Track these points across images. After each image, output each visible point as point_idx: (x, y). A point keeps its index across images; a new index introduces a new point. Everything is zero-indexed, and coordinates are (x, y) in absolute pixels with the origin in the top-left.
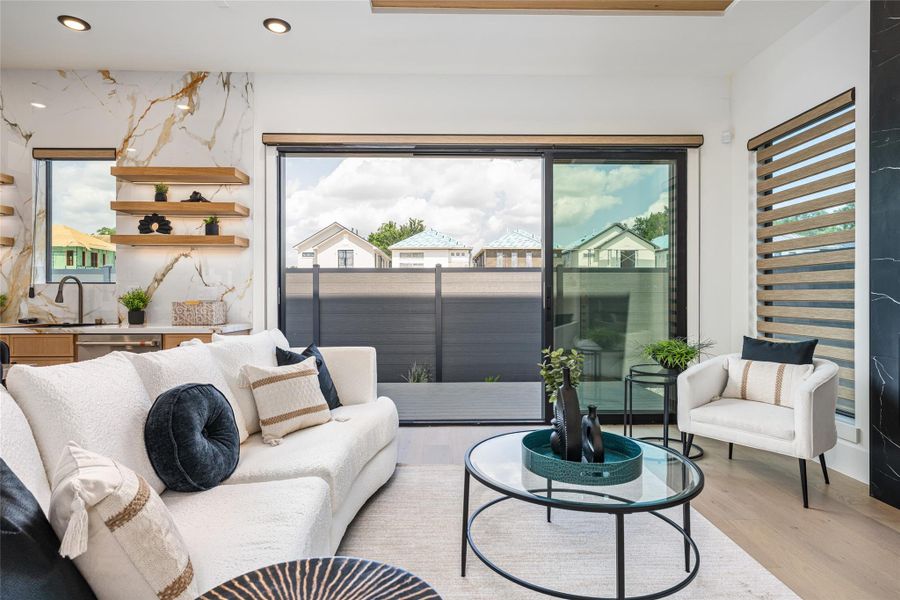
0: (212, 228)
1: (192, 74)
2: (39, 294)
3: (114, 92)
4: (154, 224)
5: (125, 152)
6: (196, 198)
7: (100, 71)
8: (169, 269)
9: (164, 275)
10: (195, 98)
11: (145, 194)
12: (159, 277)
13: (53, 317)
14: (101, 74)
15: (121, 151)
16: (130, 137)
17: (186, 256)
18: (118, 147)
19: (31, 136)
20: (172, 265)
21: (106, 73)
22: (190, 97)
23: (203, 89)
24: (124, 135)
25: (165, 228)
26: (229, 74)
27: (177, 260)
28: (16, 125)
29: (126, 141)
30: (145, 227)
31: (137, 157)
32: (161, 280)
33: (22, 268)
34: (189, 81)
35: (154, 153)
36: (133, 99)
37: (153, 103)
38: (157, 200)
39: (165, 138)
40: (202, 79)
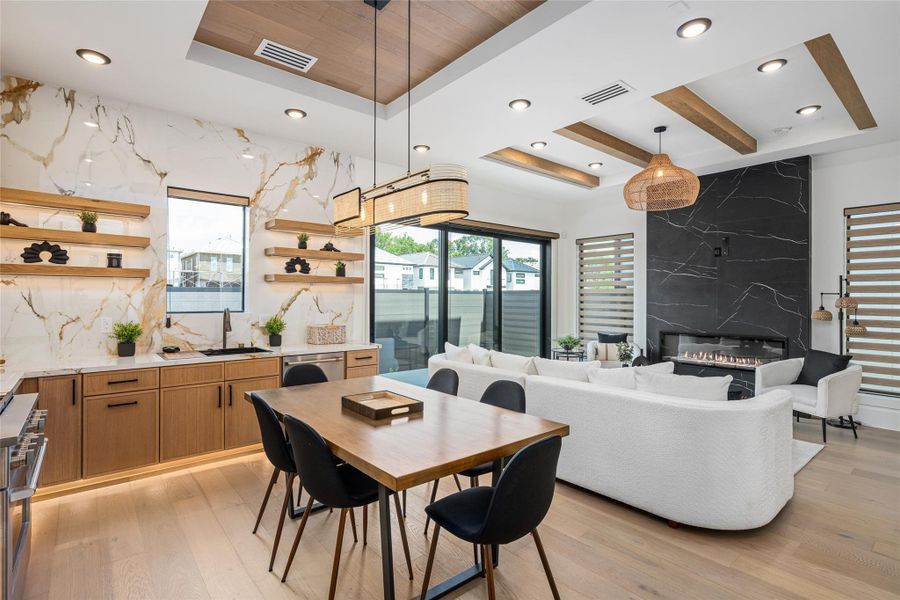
0: (341, 272)
1: (312, 148)
2: (175, 324)
3: (248, 149)
4: (297, 265)
5: (258, 202)
6: (329, 248)
7: (235, 129)
8: (293, 300)
9: (289, 305)
10: (313, 167)
11: (290, 241)
12: (285, 307)
13: (190, 345)
14: (236, 132)
15: (254, 201)
16: (262, 190)
17: (306, 290)
18: (252, 197)
19: (166, 174)
20: (296, 297)
21: (241, 132)
22: (310, 165)
23: (319, 160)
24: (257, 187)
25: (306, 269)
26: (338, 154)
27: (299, 293)
28: (149, 162)
29: (259, 192)
30: (290, 268)
31: (268, 207)
32: (287, 309)
33: (155, 299)
34: (310, 153)
35: (282, 206)
36: (264, 158)
37: (281, 165)
38: (300, 247)
39: (290, 195)
40: (320, 154)
